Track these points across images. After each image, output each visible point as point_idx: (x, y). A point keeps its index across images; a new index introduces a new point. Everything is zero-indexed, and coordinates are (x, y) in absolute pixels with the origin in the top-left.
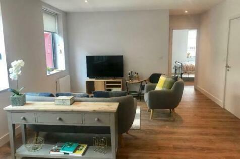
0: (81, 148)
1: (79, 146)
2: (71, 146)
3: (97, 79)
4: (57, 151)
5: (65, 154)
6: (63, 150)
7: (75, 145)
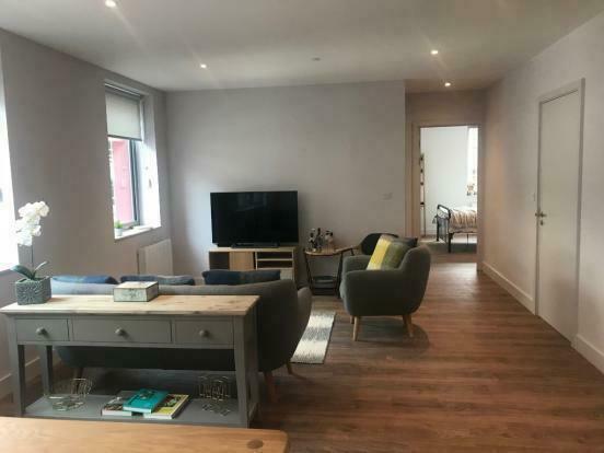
0: (173, 401)
1: (169, 398)
2: (149, 396)
3: (237, 246)
4: (118, 407)
5: (134, 414)
6: (130, 404)
7: (160, 396)
